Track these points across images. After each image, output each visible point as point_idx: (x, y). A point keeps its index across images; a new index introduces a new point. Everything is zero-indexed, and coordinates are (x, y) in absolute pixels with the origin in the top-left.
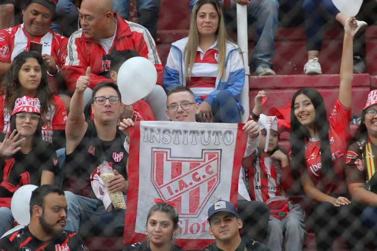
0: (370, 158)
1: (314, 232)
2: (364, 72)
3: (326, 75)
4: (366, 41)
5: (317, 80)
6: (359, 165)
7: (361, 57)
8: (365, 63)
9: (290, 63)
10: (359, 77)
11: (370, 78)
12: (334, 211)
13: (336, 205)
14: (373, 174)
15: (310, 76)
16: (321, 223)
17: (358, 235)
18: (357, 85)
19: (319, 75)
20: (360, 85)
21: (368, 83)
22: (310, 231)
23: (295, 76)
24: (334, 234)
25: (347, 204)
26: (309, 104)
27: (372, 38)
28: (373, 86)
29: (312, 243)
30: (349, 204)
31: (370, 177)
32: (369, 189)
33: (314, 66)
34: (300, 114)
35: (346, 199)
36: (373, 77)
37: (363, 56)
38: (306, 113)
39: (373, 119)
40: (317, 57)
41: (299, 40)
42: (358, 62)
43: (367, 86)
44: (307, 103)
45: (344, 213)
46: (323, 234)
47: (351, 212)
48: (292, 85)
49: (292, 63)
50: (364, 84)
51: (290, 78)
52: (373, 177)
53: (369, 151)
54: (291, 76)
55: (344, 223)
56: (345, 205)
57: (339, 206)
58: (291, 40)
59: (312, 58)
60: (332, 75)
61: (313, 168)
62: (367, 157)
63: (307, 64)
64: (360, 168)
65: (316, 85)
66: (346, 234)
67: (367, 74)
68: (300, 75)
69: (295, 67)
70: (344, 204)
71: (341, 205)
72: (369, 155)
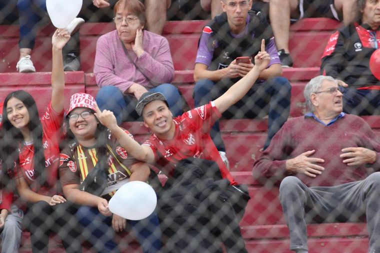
0: (82, 160)
1: (29, 231)
2: (80, 69)
3: (40, 73)
4: (81, 39)
5: (31, 78)
6: (71, 167)
7: (75, 55)
8: (79, 60)
9: (4, 61)
10: (74, 74)
11: (85, 76)
12: (49, 210)
13: (51, 204)
14: (86, 175)
15: (24, 74)
16: (37, 222)
17: (74, 234)
18: (72, 82)
19: (33, 73)
20: (74, 82)
21: (82, 81)
22: (26, 230)
23: (9, 73)
24: (50, 233)
25: (63, 202)
26: (22, 107)
27: (87, 36)
28: (88, 83)
29: (28, 243)
30: (65, 202)
31: (84, 178)
32: (84, 189)
33: (27, 64)
34: (14, 119)
35: (62, 197)
36: (87, 75)
37: (78, 54)
38: (20, 116)
39: (76, 123)
40: (30, 55)
41: (13, 38)
42: (72, 60)
43: (82, 84)
44: (19, 106)
45: (60, 212)
46: (39, 233)
47: (67, 210)
48: (6, 83)
49: (5, 61)
50: (78, 82)
51: (4, 76)
52: (86, 178)
53: (81, 153)
54: (5, 74)
55: (60, 222)
56: (61, 203)
57: (55, 204)
58: (5, 38)
59: (25, 56)
60: (47, 73)
61: (28, 173)
62: (79, 158)
63: (20, 61)
64: (73, 169)
65: (30, 83)
66: (62, 233)
67: (82, 72)
68: (13, 73)
69: (9, 65)
70: (59, 202)
71: (57, 204)
72: (81, 157)
